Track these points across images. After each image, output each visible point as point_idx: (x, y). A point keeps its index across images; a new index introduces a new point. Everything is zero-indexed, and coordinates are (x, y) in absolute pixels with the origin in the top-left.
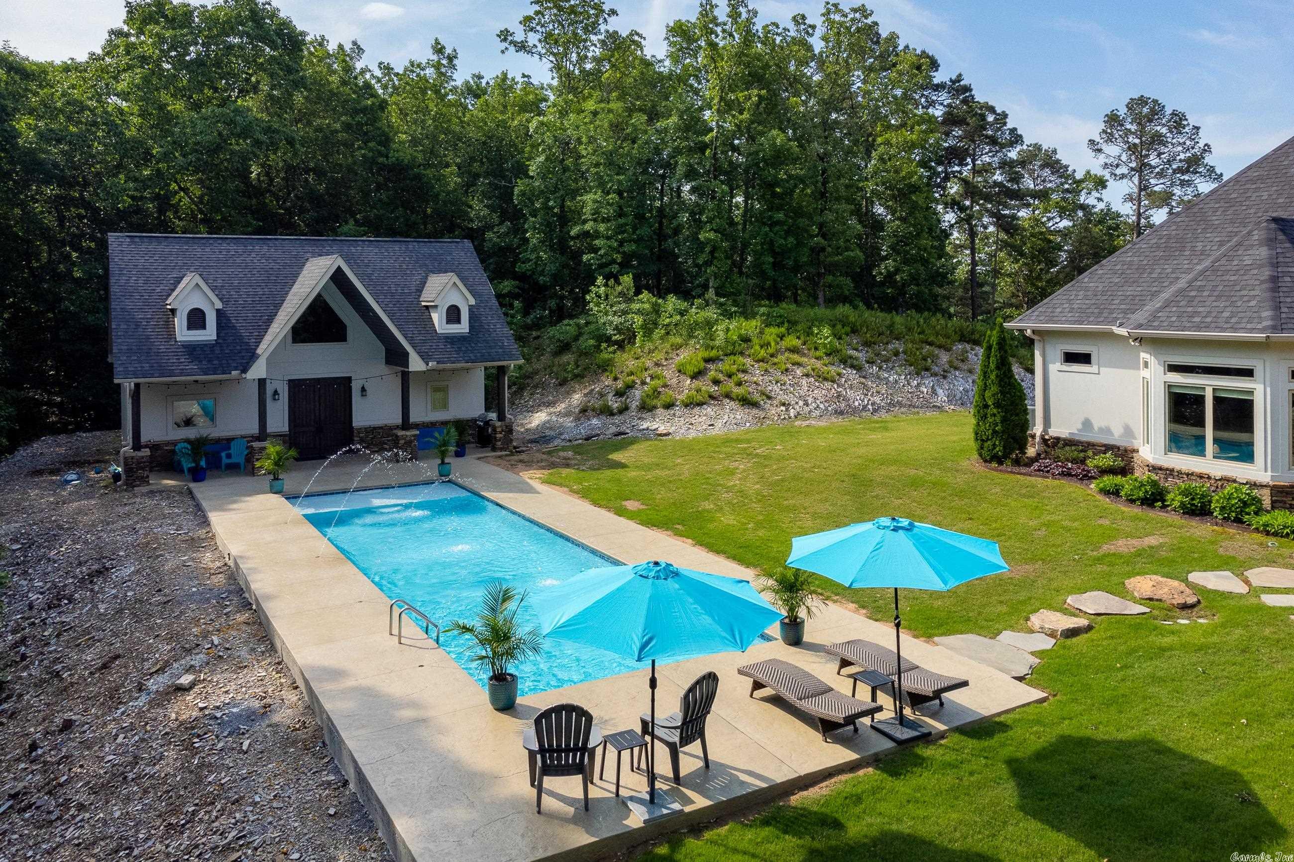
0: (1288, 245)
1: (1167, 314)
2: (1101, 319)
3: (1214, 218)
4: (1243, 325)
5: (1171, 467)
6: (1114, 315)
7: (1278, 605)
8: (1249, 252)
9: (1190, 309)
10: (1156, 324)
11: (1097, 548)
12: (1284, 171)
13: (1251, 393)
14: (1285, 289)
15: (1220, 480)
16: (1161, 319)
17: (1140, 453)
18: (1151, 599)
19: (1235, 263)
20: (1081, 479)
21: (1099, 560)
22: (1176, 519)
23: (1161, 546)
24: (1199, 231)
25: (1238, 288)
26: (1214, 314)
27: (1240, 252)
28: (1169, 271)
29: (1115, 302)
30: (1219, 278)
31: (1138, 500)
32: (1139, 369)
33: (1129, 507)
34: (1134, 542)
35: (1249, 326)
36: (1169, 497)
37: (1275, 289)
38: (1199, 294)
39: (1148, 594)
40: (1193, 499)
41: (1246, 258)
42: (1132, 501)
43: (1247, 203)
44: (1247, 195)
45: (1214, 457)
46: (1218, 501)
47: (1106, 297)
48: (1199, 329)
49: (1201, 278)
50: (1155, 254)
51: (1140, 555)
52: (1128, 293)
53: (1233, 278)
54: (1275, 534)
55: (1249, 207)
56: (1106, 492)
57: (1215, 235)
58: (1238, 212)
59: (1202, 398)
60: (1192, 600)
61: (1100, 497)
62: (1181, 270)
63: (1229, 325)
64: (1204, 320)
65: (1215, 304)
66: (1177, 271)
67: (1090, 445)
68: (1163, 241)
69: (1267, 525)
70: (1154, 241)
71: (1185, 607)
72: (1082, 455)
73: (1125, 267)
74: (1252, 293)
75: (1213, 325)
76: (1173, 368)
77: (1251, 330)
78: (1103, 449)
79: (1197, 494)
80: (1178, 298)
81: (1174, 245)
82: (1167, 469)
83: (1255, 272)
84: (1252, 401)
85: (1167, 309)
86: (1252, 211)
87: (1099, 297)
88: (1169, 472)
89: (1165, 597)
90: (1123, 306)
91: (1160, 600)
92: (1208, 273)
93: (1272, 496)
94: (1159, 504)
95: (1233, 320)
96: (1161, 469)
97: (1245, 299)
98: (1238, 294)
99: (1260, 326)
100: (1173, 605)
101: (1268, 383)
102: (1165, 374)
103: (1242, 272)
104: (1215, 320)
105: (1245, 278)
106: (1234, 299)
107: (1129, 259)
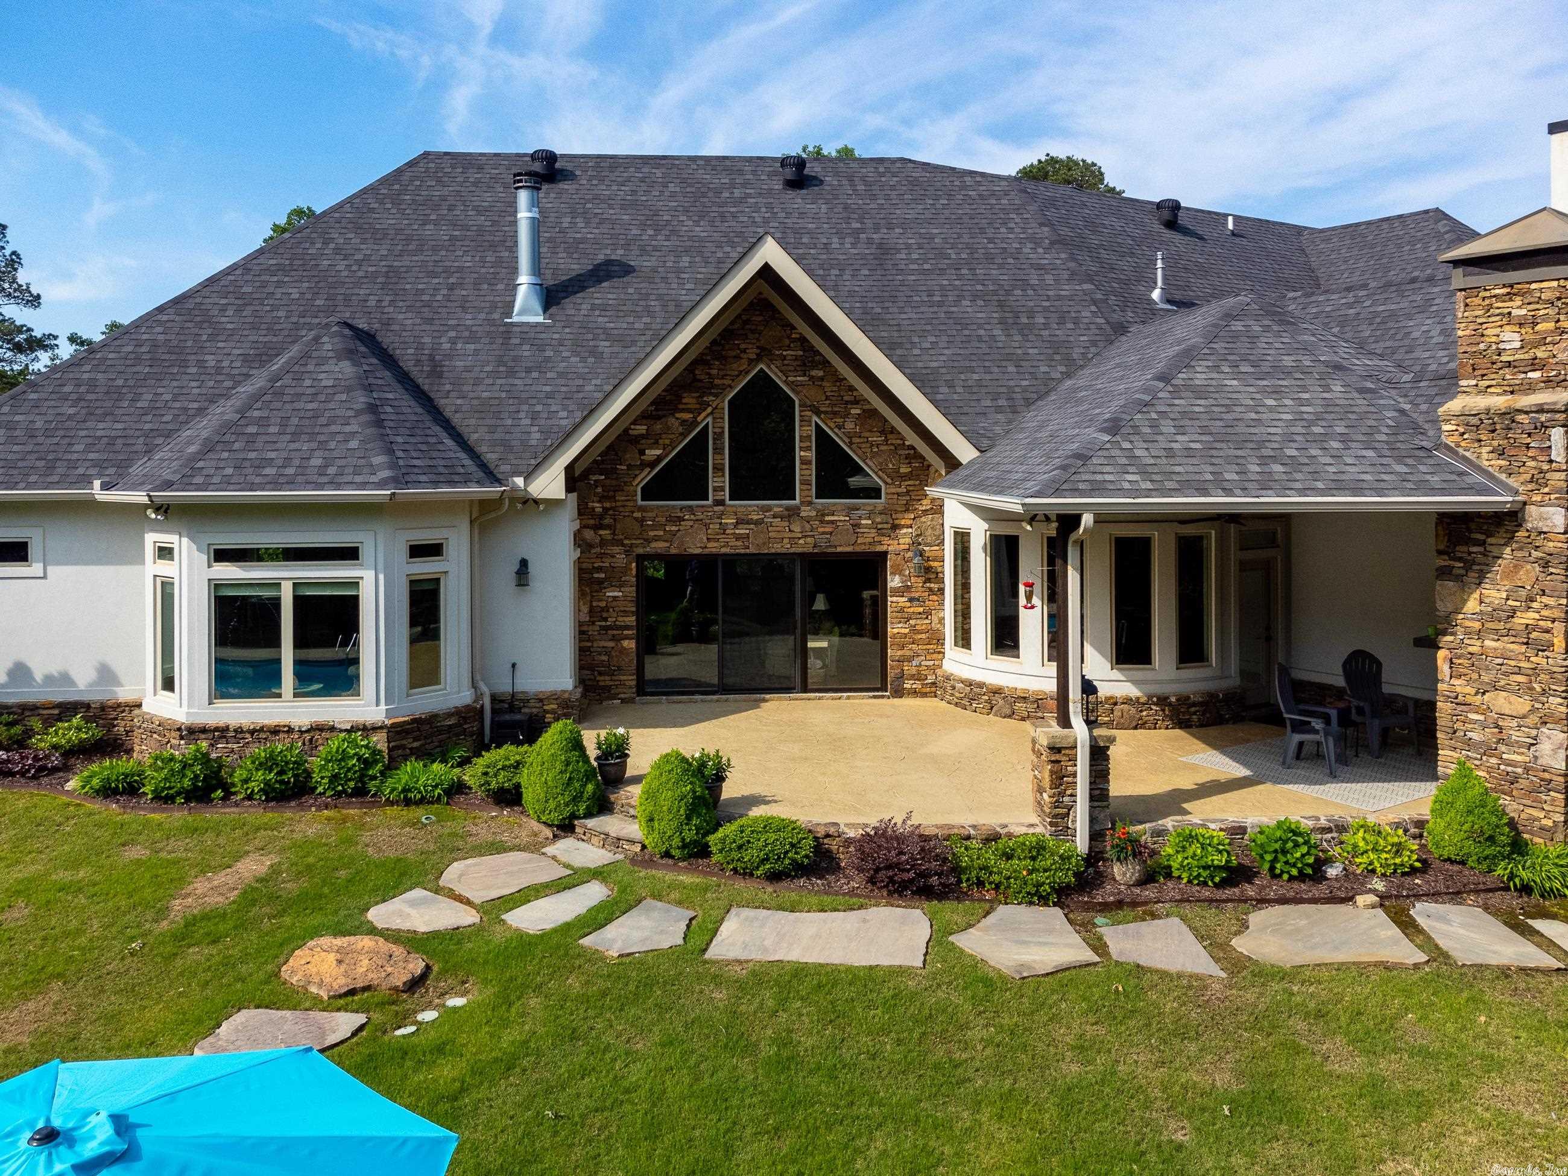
0: (375, 361)
1: (214, 463)
2: (56, 478)
3: (223, 319)
4: (349, 478)
5: (221, 724)
6: (81, 471)
7: (549, 926)
8: (323, 368)
9: (252, 455)
10: (196, 480)
11: (162, 913)
12: (313, 262)
13: (355, 584)
14: (392, 424)
15: (308, 731)
16: (205, 472)
17: (145, 708)
18: (352, 992)
19: (308, 383)
20: (34, 777)
21: (184, 935)
22: (257, 815)
23: (275, 870)
24: (205, 337)
25: (323, 420)
26: (297, 462)
27: (310, 368)
28: (168, 397)
29: (76, 448)
30: (287, 406)
31: (179, 793)
32: (142, 562)
33: (163, 811)
34: (220, 878)
35: (358, 479)
36: (239, 775)
37: (379, 423)
38: (262, 430)
39: (341, 984)
40: (281, 773)
41: (322, 376)
42: (169, 799)
43: (271, 302)
44: (266, 290)
45: (295, 695)
46: (323, 768)
47: (56, 440)
48: (277, 486)
49: (259, 405)
50: (135, 369)
51: (254, 902)
52: (99, 433)
53: (311, 406)
54: (422, 801)
55: (275, 308)
56: (107, 792)
57: (233, 344)
58: (260, 314)
59: (276, 603)
60: (417, 966)
61: (95, 806)
62: (190, 397)
63: (325, 479)
64: (282, 471)
65: (293, 446)
66: (181, 398)
67: (28, 709)
68: (143, 349)
69: (409, 790)
70: (130, 349)
71: (416, 984)
72: (17, 729)
73: (83, 389)
74: (347, 429)
75: (300, 479)
76: (222, 555)
77: (363, 485)
78: (56, 712)
79: (287, 763)
80: (227, 437)
81: (167, 357)
82: (217, 729)
83: (344, 397)
84: (356, 598)
85: (211, 455)
86: (281, 314)
87: (40, 440)
88: (221, 733)
89: (374, 977)
90: (91, 456)
91: (367, 988)
92: (267, 398)
93: (389, 742)
94: (219, 793)
95: (331, 470)
96: (204, 730)
97: (339, 438)
98: (325, 430)
99: (374, 479)
100: (396, 989)
101: (381, 566)
102: (209, 566)
103: (322, 398)
104: (300, 470)
105: (331, 405)
106: (322, 438)
107: (86, 376)
